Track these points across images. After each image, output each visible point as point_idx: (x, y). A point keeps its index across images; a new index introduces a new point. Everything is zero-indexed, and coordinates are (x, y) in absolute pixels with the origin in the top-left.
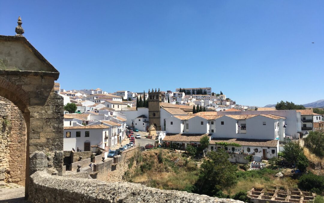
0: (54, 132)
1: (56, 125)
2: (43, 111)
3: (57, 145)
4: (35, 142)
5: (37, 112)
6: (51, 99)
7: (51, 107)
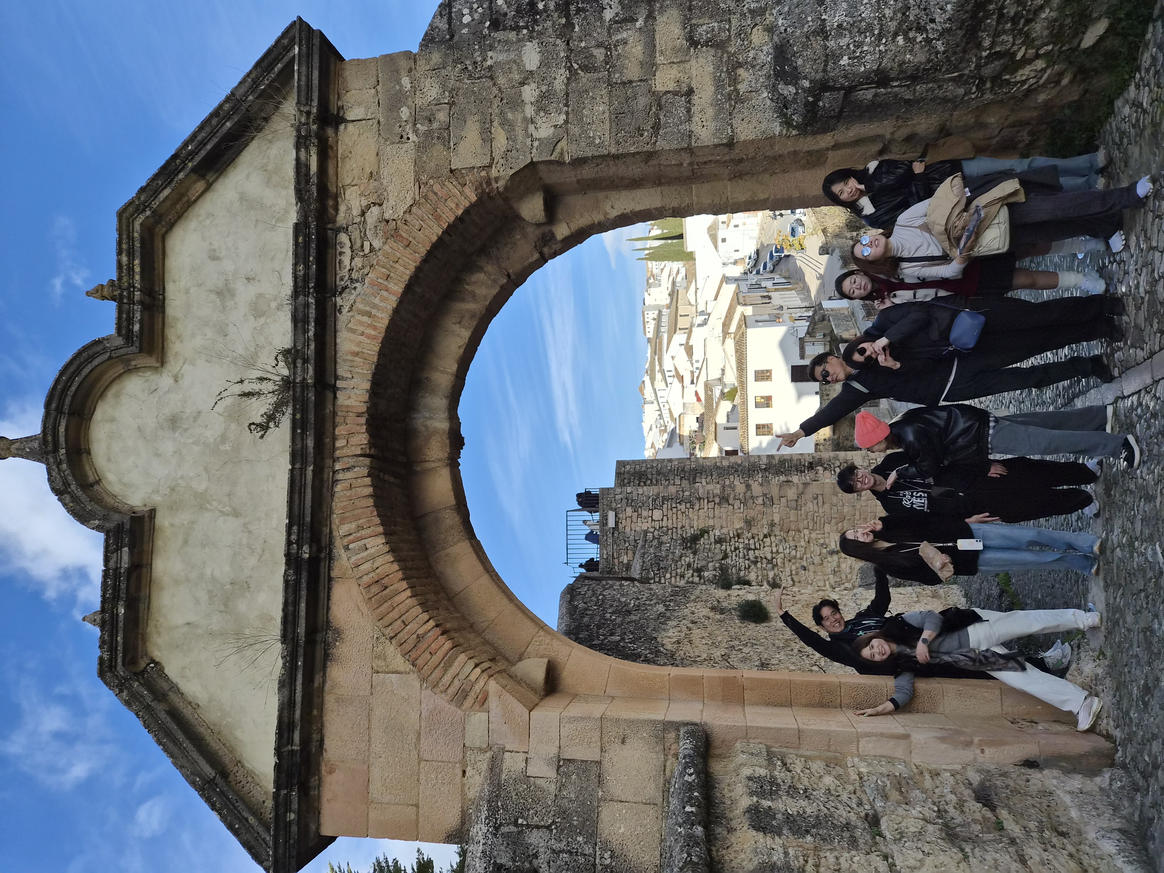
2: (529, 92)
4: (710, 112)
5: (531, 128)
6: (456, 62)
7: (502, 57)
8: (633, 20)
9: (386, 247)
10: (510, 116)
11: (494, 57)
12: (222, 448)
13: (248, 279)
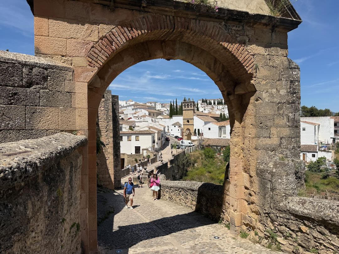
0: (289, 126)
1: (290, 115)
2: (274, 91)
3: (294, 148)
4: (264, 143)
5: (266, 91)
6: (284, 69)
7: (284, 83)
8: (288, 122)
10: (269, 85)
11: (284, 81)
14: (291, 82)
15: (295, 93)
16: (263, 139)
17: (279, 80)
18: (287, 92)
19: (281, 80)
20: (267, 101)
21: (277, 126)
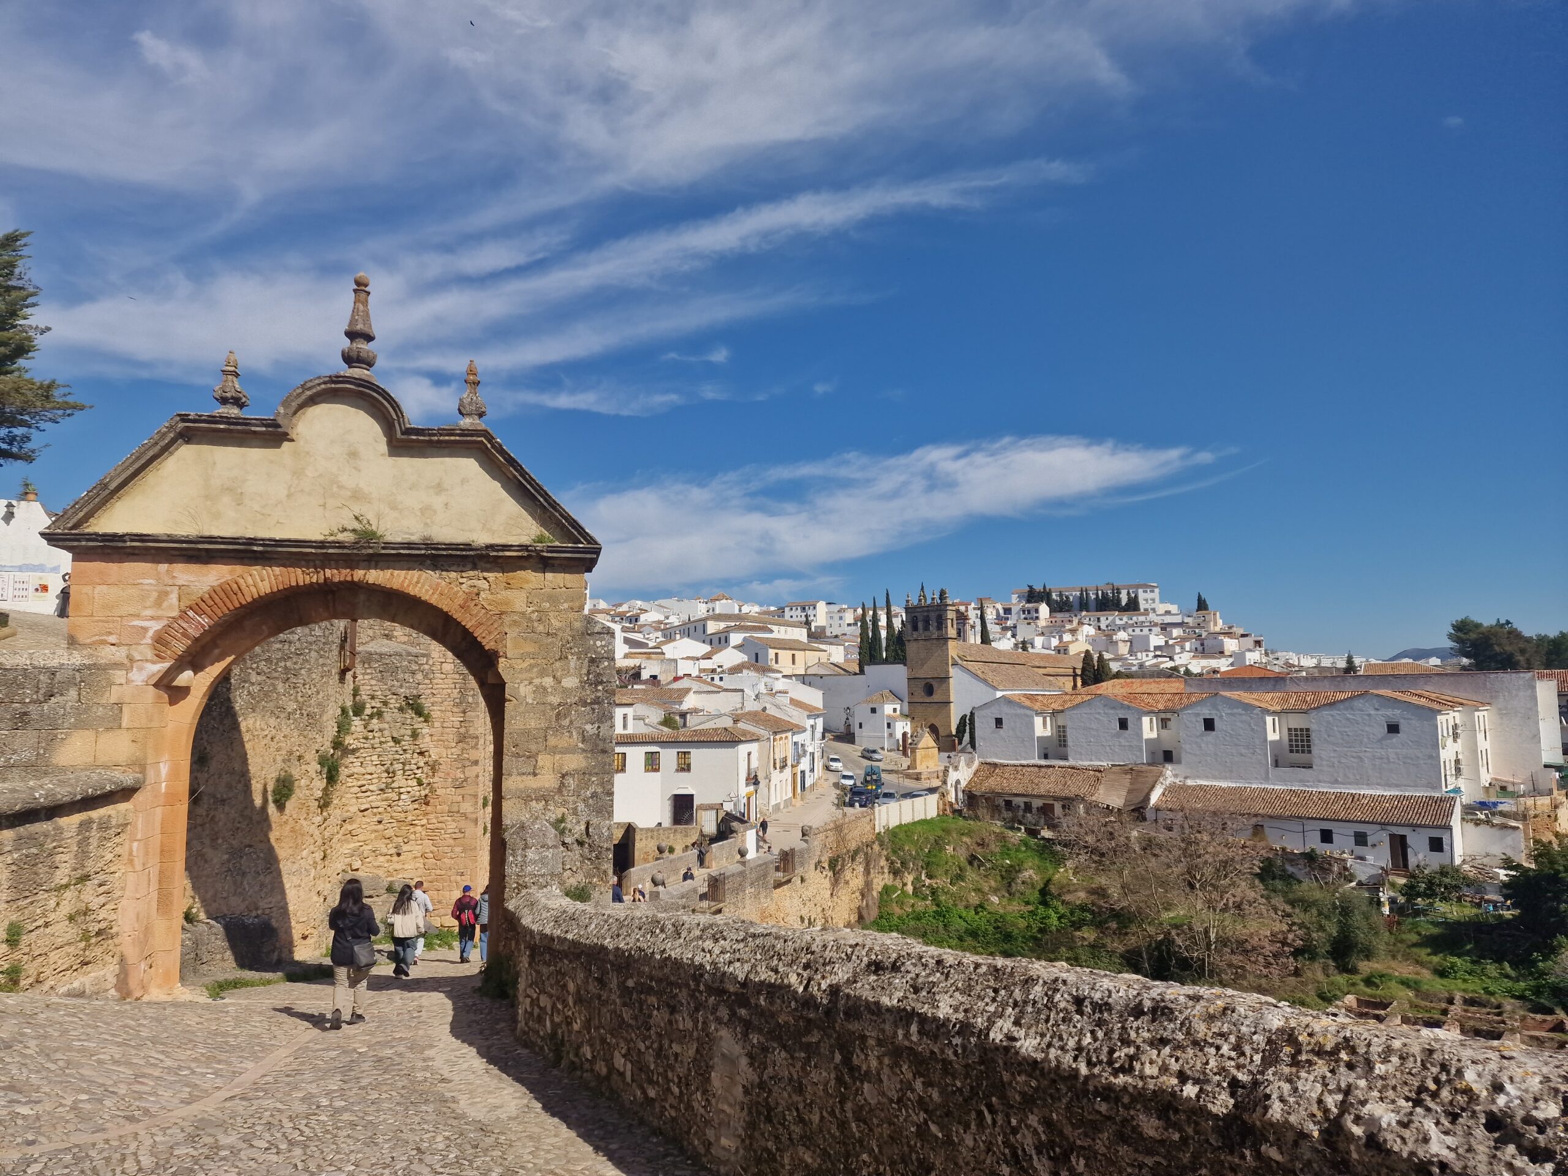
0: (584, 751)
1: (588, 727)
2: (548, 681)
3: (594, 795)
4: (522, 785)
5: (526, 682)
6: (573, 637)
7: (572, 664)
8: (583, 742)
9: (461, 593)
10: (535, 670)
11: (573, 661)
12: (335, 486)
13: (447, 504)
14: (592, 661)
15: (601, 683)
16: (519, 778)
17: (560, 659)
18: (581, 682)
19: (567, 658)
20: (530, 701)
21: (554, 751)
